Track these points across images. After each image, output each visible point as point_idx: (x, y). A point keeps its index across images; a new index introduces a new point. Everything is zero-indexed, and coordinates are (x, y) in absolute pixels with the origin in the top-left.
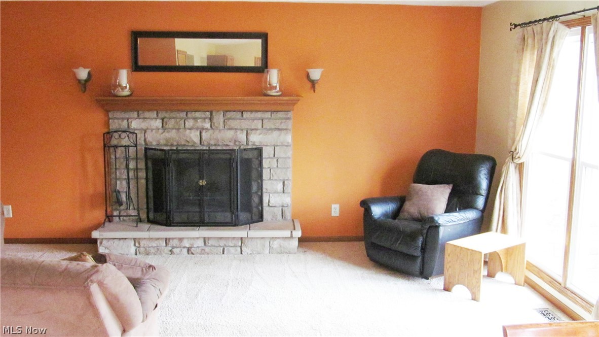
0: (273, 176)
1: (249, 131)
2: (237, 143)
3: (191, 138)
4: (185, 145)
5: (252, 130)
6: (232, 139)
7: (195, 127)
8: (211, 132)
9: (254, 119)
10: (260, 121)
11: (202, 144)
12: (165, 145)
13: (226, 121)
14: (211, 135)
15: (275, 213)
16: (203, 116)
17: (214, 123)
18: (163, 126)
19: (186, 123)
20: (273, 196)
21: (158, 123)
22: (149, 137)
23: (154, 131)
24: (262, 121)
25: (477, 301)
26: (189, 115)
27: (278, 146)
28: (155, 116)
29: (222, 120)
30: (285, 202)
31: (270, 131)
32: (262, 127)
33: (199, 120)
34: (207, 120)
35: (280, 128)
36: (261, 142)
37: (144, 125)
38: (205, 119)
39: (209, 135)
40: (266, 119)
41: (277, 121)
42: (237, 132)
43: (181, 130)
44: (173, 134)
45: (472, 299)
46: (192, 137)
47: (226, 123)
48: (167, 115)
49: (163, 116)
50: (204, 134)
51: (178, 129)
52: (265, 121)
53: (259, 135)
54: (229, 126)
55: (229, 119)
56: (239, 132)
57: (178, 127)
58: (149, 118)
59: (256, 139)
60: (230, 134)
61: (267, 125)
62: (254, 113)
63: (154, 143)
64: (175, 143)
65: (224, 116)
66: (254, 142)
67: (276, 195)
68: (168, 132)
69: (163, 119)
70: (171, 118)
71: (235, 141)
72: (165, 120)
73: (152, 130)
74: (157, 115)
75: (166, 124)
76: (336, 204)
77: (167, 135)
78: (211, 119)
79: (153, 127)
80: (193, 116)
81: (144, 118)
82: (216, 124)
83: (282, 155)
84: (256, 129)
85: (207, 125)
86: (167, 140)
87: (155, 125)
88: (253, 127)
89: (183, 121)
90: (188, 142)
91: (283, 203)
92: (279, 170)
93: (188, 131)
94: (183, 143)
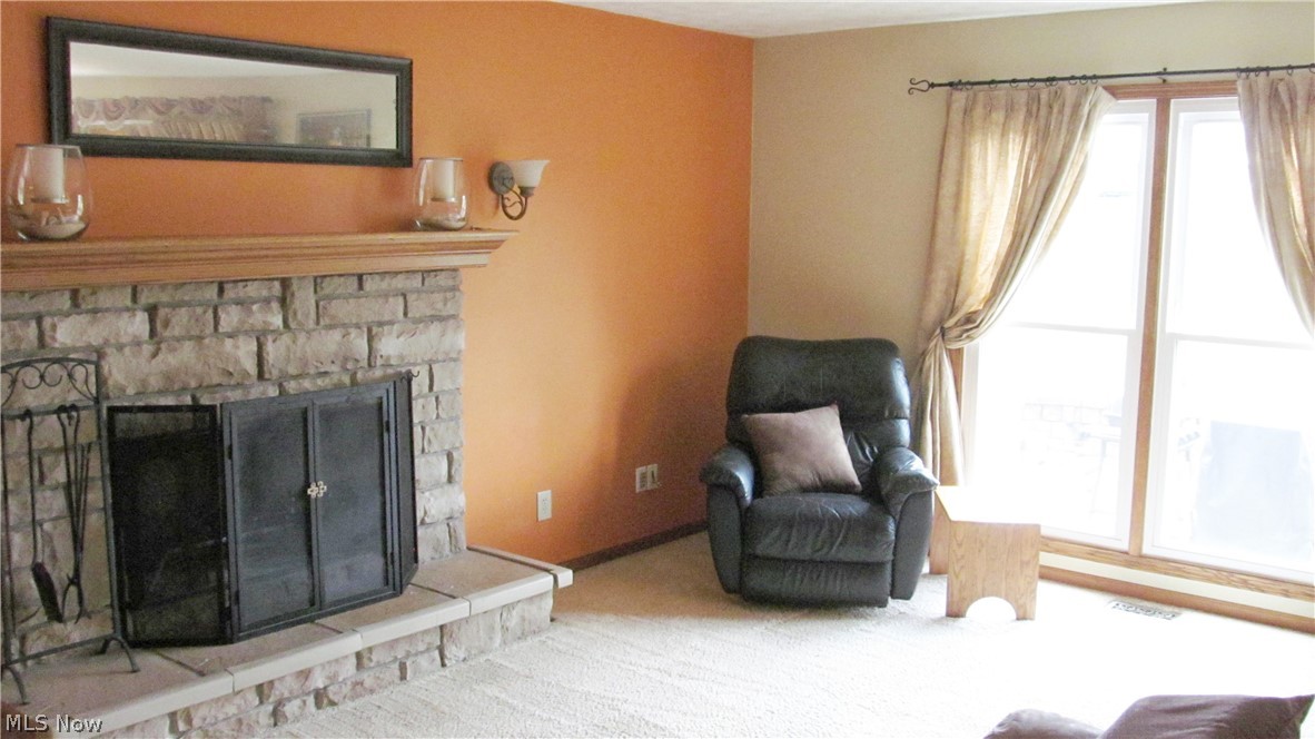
0: (430, 441)
1: (375, 330)
2: (350, 366)
3: (237, 361)
4: (220, 385)
5: (381, 324)
6: (336, 355)
7: (247, 327)
8: (286, 339)
9: (386, 295)
10: (401, 299)
11: (267, 376)
12: (161, 392)
13: (321, 303)
14: (288, 348)
15: (438, 540)
16: (265, 293)
17: (295, 314)
18: (153, 333)
19: (223, 316)
20: (431, 494)
21: (139, 324)
22: (114, 371)
23: (127, 350)
24: (405, 298)
25: (1031, 619)
26: (230, 293)
27: (437, 361)
28: (128, 303)
29: (313, 302)
30: (456, 508)
31: (421, 326)
32: (405, 314)
33: (255, 307)
34: (275, 305)
35: (444, 314)
36: (401, 357)
37: (95, 335)
38: (267, 301)
39: (283, 350)
40: (412, 292)
41: (436, 295)
42: (349, 334)
43: (207, 341)
44: (182, 357)
45: (1018, 619)
46: (242, 360)
47: (325, 308)
48: (165, 298)
49: (151, 301)
50: (270, 348)
51: (200, 338)
52: (411, 298)
53: (398, 337)
54: (333, 317)
55: (330, 298)
56: (354, 332)
57: (198, 333)
58: (107, 310)
59: (392, 346)
60: (331, 341)
61: (419, 307)
62: (387, 279)
63: (131, 391)
64: (193, 384)
65: (316, 291)
66: (388, 358)
67: (437, 492)
68: (172, 350)
69: (152, 311)
70: (175, 306)
71: (346, 359)
72: (162, 312)
73: (120, 348)
74: (134, 298)
75: (166, 324)
76: (545, 489)
77: (169, 360)
78: (283, 302)
79: (124, 340)
80: (241, 294)
81: (95, 311)
82: (299, 316)
83: (448, 385)
84: (391, 323)
85: (277, 320)
86: (168, 377)
87: (130, 330)
88: (386, 318)
89: (210, 312)
90: (231, 374)
91: (452, 509)
92: (443, 424)
93: (229, 343)
94: (216, 380)
